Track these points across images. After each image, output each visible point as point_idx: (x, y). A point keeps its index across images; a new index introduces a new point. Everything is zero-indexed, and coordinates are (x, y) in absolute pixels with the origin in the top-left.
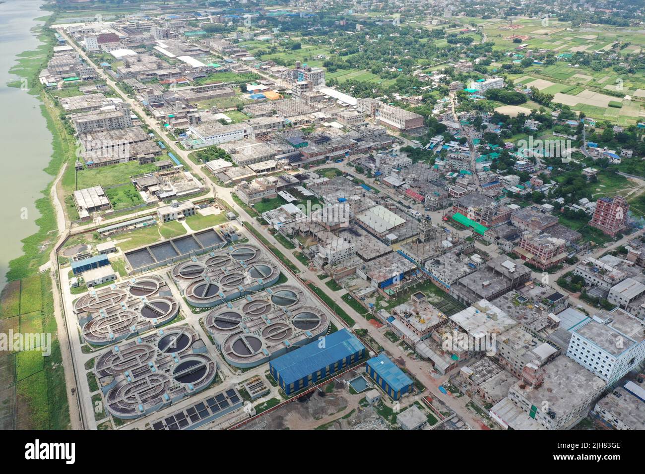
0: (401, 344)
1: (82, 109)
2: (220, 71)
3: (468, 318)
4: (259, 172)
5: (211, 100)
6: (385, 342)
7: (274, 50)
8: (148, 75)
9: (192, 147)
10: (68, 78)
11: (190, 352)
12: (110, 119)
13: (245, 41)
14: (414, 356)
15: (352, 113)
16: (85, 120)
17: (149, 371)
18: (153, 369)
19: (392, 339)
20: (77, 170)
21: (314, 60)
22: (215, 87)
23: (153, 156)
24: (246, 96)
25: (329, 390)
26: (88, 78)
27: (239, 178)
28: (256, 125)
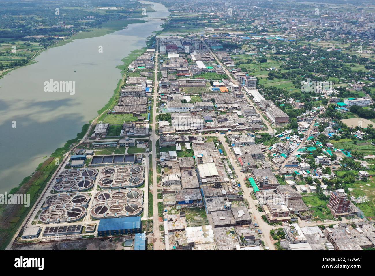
0: (162, 233)
1: (133, 84)
2: (210, 72)
3: (193, 231)
4: (178, 131)
5: (191, 88)
6: (157, 229)
7: (249, 62)
8: (173, 70)
9: (161, 112)
10: (141, 66)
11: (81, 205)
12: (136, 92)
13: (240, 54)
14: (162, 240)
15: (250, 108)
16: (125, 91)
17: (62, 207)
18: (63, 207)
19: (160, 229)
20: (108, 114)
21: (267, 70)
22: (199, 80)
23: (140, 113)
24: (211, 88)
25: (115, 240)
26: (148, 68)
27: (166, 132)
28: (197, 106)
